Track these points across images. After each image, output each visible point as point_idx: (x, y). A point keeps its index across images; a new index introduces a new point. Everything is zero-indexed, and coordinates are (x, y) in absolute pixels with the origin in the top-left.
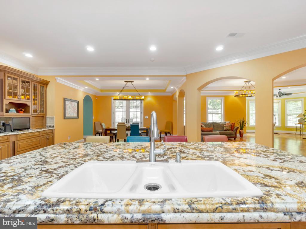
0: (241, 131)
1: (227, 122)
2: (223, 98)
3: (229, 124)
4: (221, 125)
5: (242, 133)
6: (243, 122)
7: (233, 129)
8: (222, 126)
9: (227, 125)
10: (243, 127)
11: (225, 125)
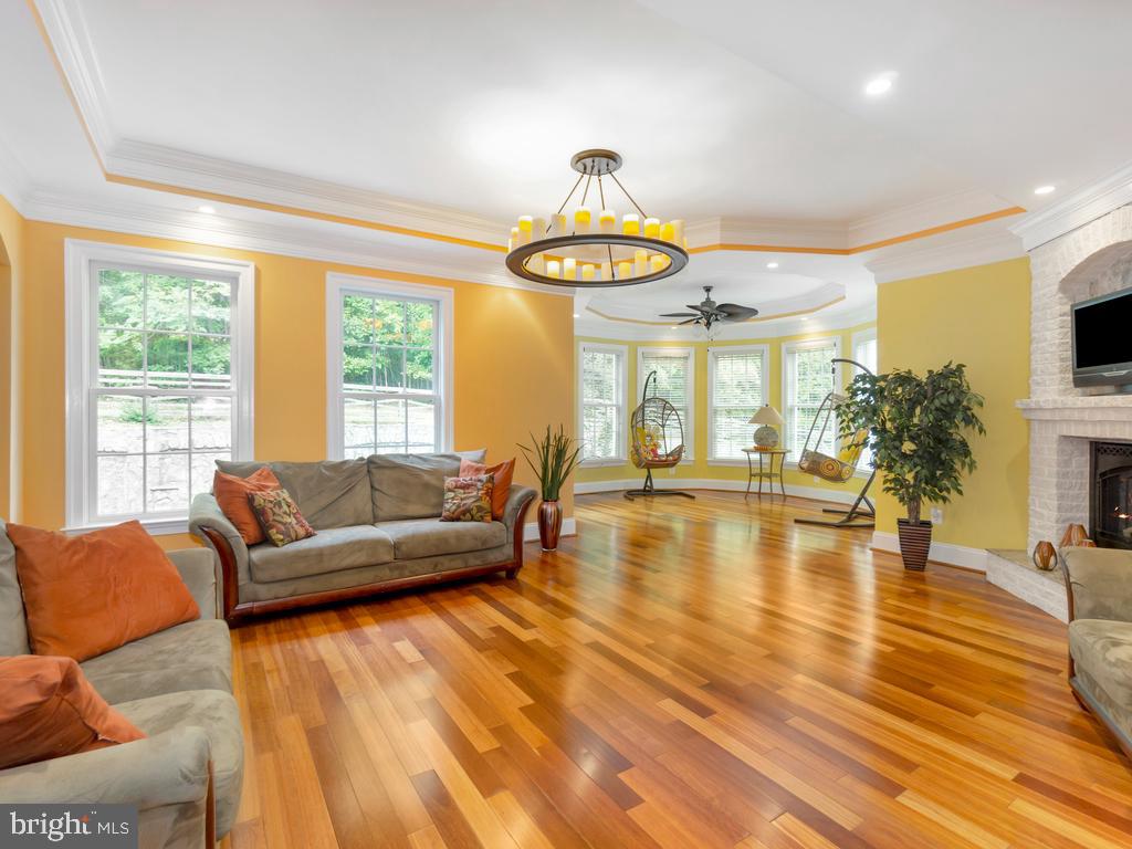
0: (550, 508)
1: (468, 457)
2: (447, 296)
3: (478, 470)
4: (426, 477)
5: (550, 522)
6: (560, 453)
7: (504, 505)
8: (433, 481)
9: (462, 479)
10: (561, 484)
11: (449, 482)
